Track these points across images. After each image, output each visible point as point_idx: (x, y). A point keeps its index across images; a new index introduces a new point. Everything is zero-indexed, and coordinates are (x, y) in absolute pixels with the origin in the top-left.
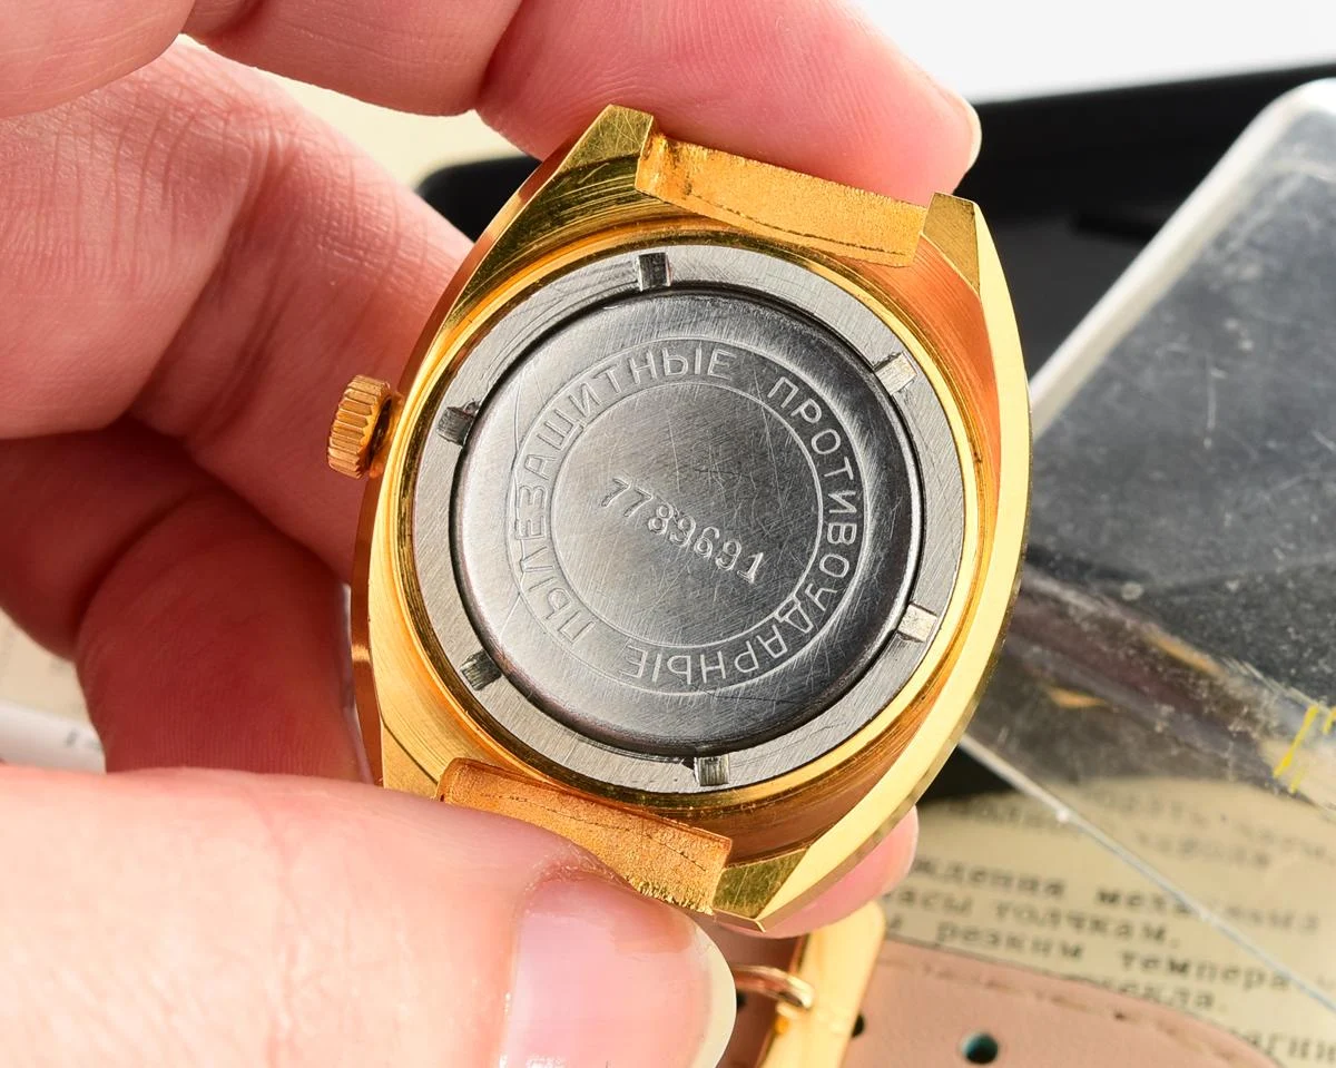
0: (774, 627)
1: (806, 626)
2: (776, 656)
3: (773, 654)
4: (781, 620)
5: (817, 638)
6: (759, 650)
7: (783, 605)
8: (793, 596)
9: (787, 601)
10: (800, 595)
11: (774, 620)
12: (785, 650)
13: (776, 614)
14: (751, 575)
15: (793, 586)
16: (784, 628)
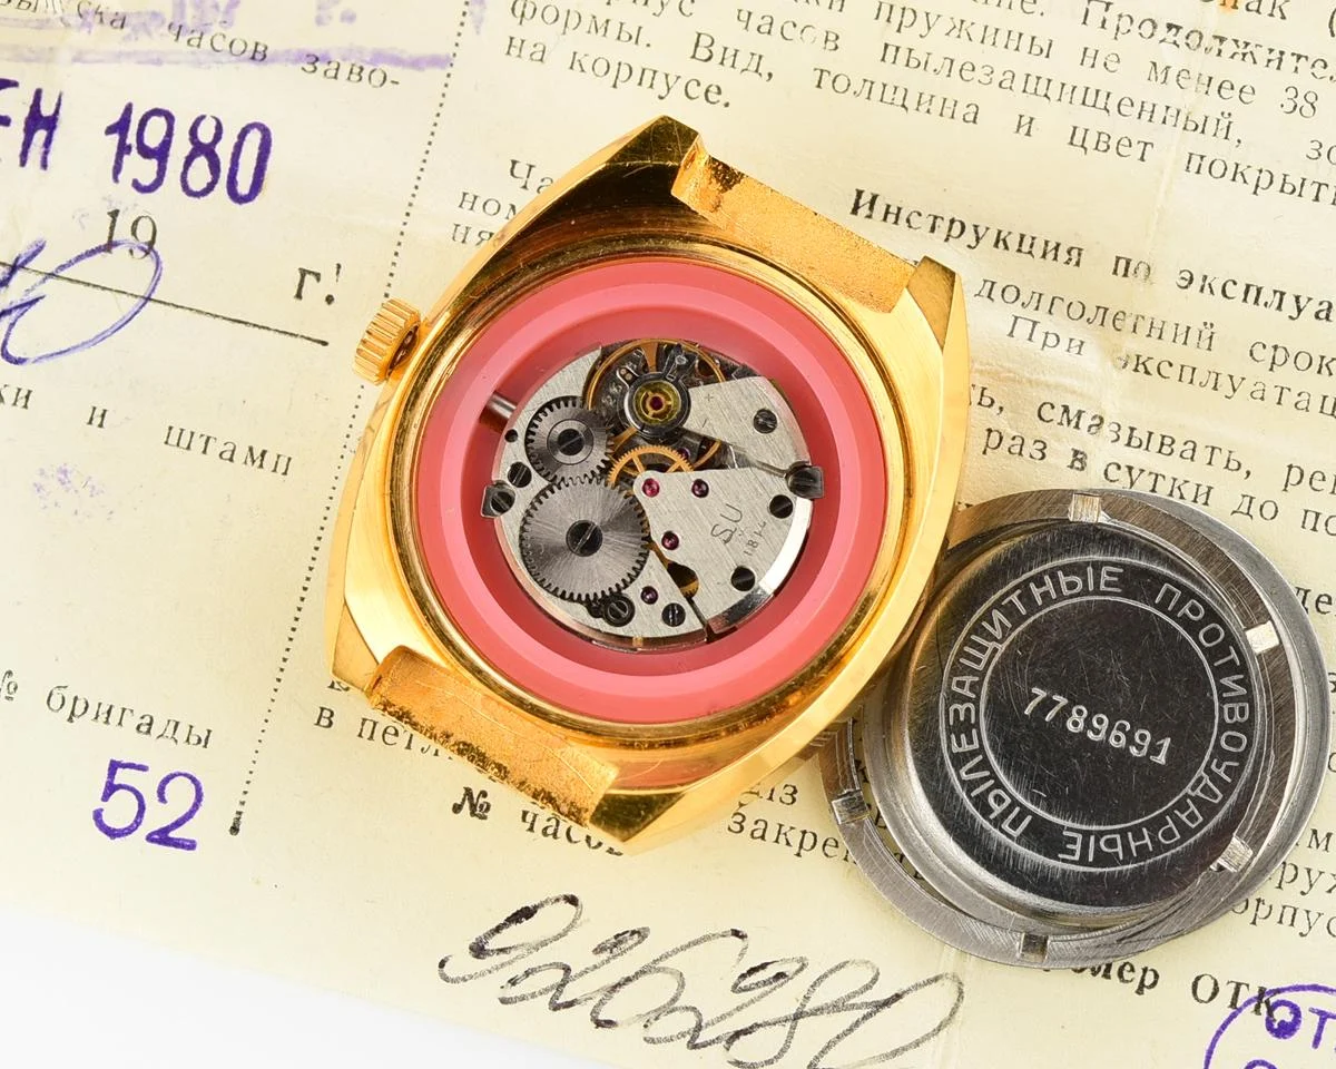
0: (1188, 801)
1: (1216, 797)
2: (1193, 826)
3: (1190, 824)
4: (1193, 794)
5: (1227, 805)
6: (1178, 822)
7: (1193, 781)
8: (1201, 772)
9: (1196, 776)
10: (1208, 770)
11: (1187, 796)
12: (1201, 819)
13: (1188, 790)
14: (1161, 759)
15: (1201, 763)
16: (1196, 800)
